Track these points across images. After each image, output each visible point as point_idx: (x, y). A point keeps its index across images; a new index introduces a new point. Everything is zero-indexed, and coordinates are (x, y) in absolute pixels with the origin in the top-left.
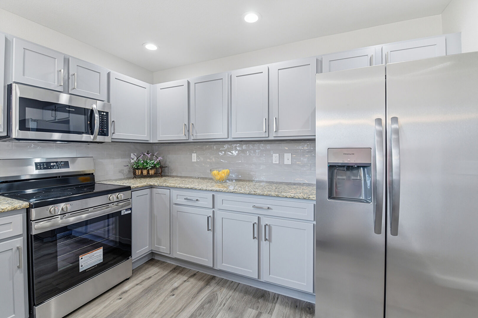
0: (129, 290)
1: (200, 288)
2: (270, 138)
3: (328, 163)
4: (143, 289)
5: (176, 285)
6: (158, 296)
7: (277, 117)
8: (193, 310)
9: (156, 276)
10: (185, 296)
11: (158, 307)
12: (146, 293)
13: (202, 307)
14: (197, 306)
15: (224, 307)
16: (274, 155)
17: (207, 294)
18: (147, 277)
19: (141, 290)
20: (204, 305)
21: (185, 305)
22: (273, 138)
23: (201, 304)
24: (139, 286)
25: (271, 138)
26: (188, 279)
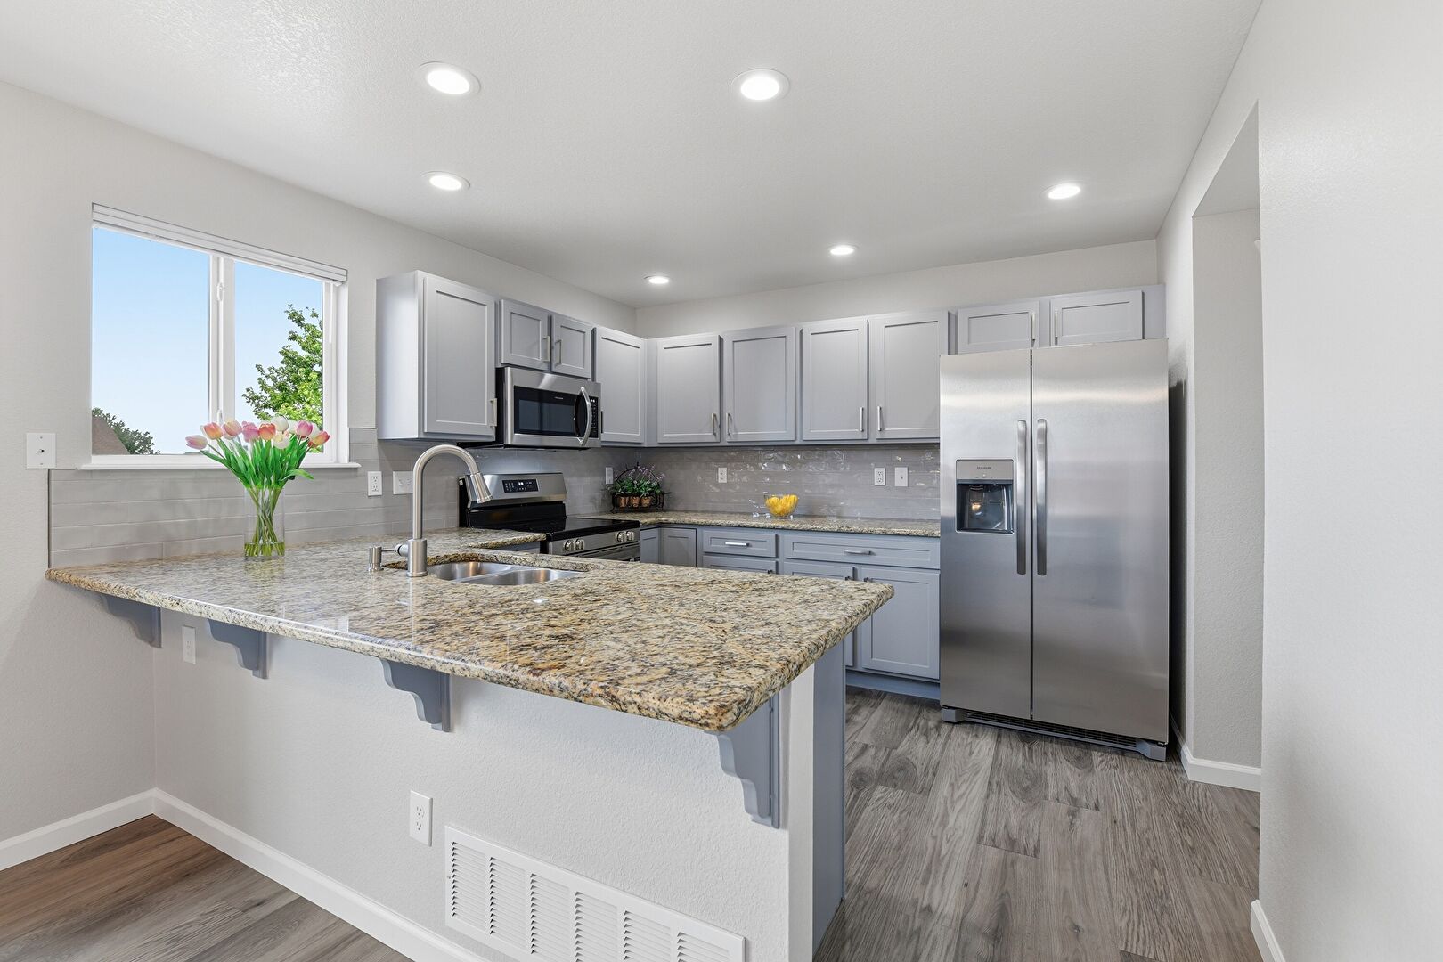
2: (870, 442)
3: (957, 481)
7: (882, 406)
16: (876, 470)
22: (876, 442)
25: (873, 441)
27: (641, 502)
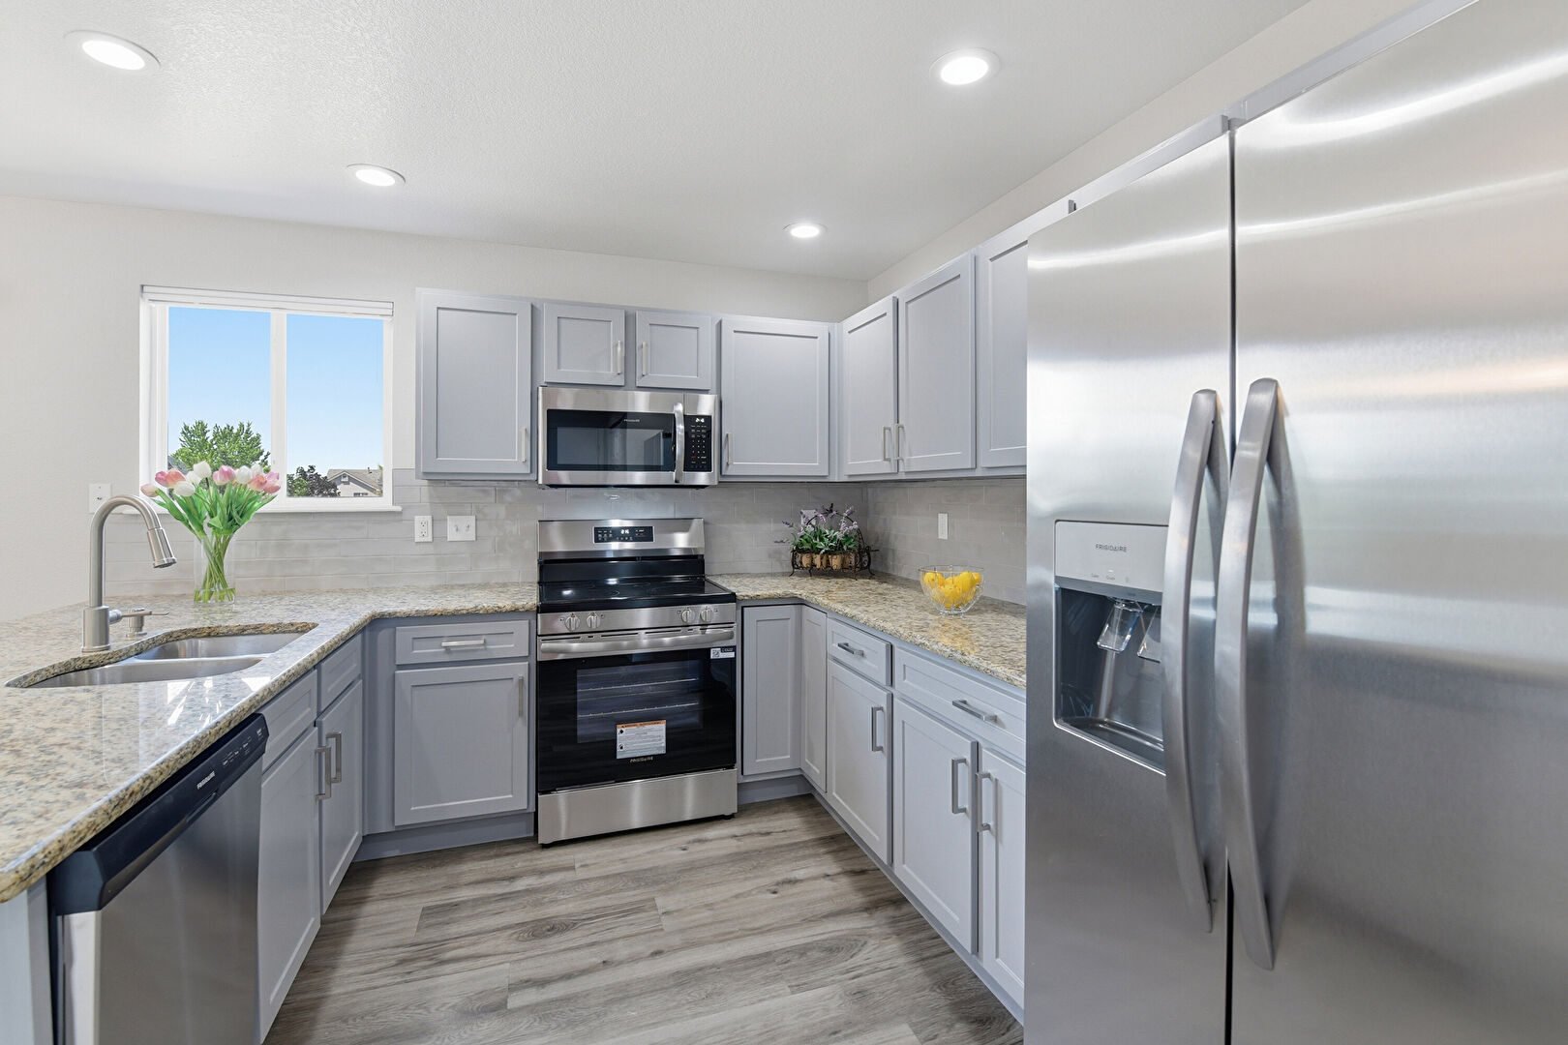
0: (711, 840)
1: (844, 906)
4: (736, 850)
5: (800, 874)
6: (746, 879)
8: (779, 946)
9: (782, 835)
10: (793, 909)
11: (725, 901)
12: (732, 861)
13: (802, 951)
14: (797, 943)
15: (850, 982)
17: (842, 930)
18: (765, 830)
19: (729, 851)
20: (810, 949)
21: (775, 925)
23: (808, 944)
24: (734, 842)
26: (839, 874)
27: (828, 561)
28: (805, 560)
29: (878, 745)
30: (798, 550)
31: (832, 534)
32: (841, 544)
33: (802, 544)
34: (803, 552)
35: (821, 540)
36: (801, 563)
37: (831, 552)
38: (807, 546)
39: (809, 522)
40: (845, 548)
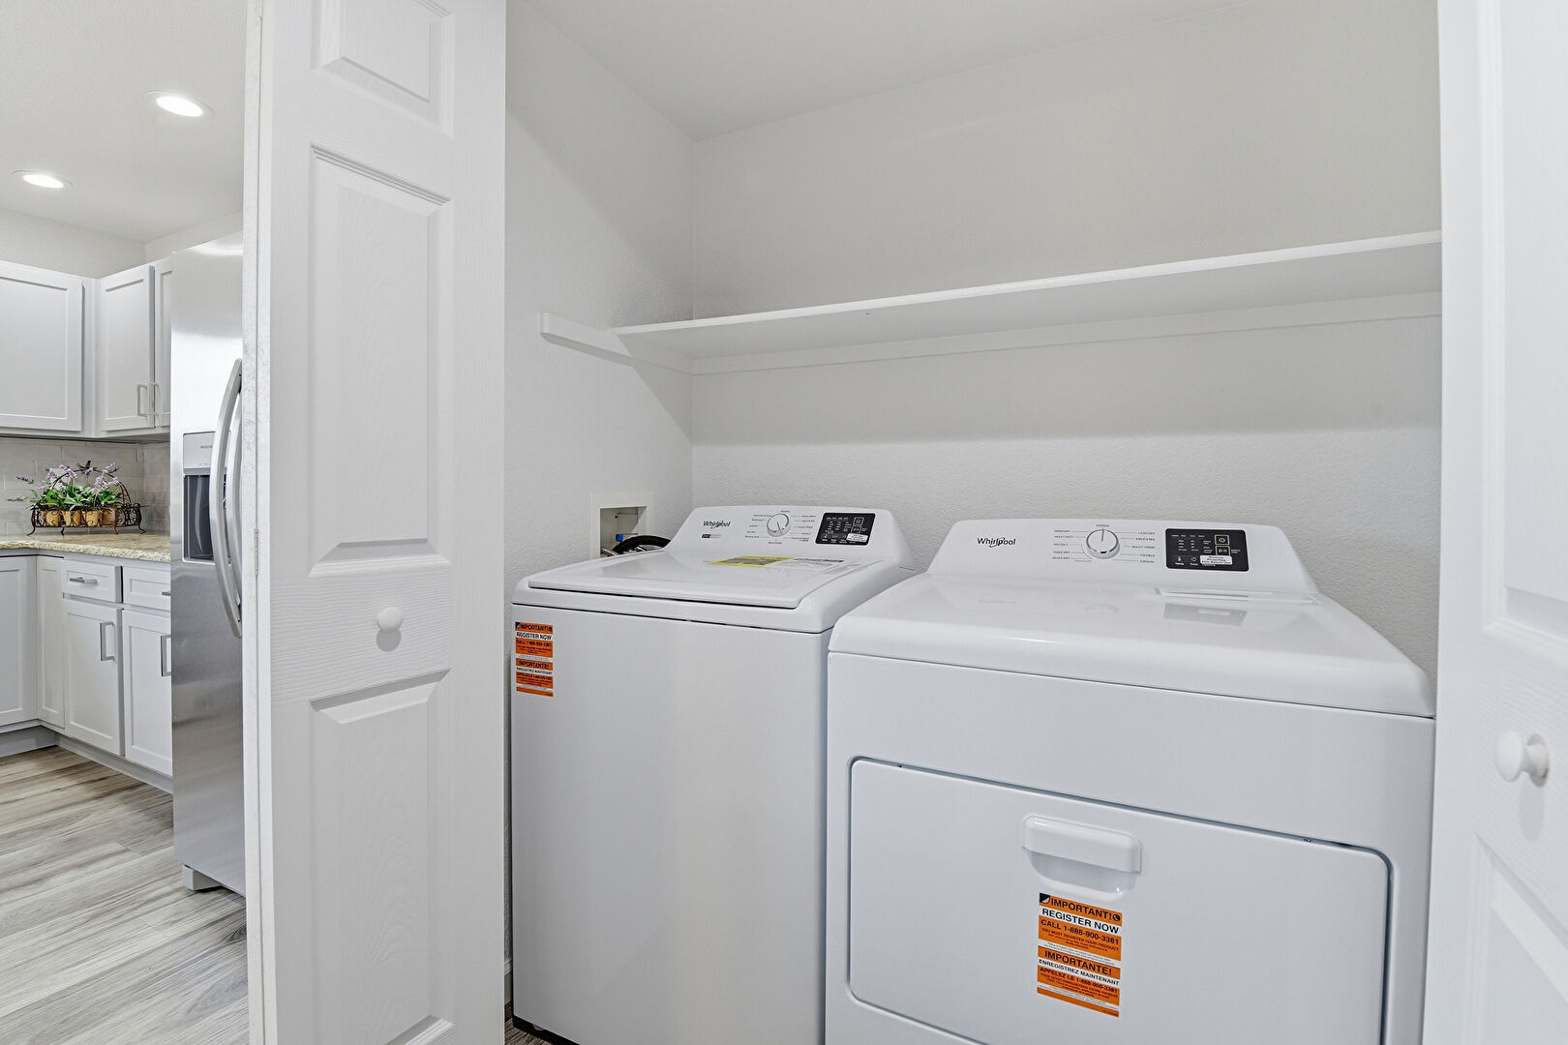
27: (82, 516)
28: (51, 518)
29: (108, 655)
30: (42, 507)
31: (88, 490)
32: (98, 501)
33: (46, 501)
34: (46, 508)
35: (72, 496)
36: (45, 520)
37: (87, 507)
38: (51, 503)
39: (59, 479)
40: (103, 503)
